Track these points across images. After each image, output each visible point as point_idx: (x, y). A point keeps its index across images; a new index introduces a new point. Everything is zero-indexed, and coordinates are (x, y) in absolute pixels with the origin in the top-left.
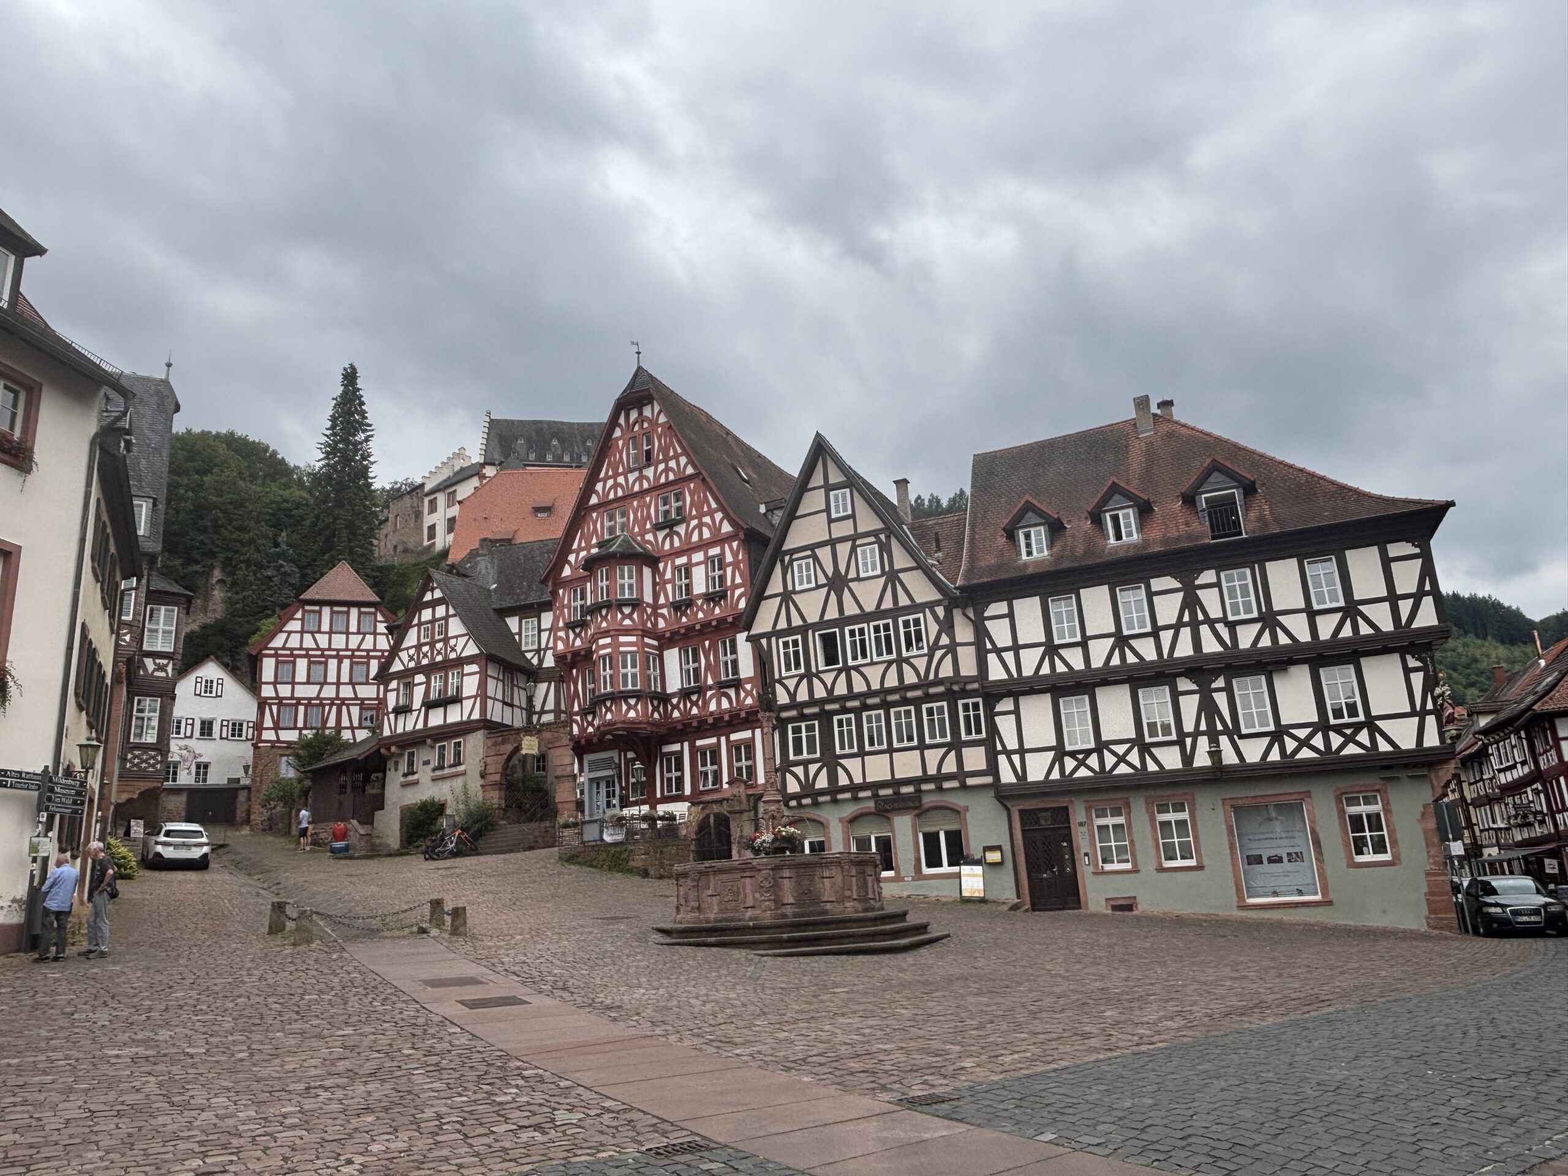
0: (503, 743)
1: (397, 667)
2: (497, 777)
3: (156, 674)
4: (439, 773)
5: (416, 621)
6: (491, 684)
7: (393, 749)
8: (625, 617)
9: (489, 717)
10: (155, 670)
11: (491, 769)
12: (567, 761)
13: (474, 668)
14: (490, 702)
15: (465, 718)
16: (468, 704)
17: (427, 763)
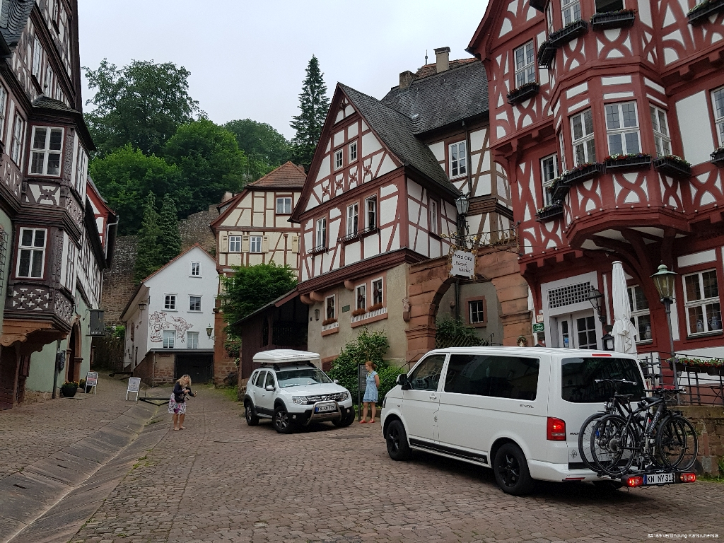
0: (430, 277)
1: (312, 203)
2: (425, 321)
3: (42, 202)
4: (359, 319)
5: (328, 149)
6: (413, 207)
7: (312, 295)
8: (609, 46)
9: (411, 248)
10: (41, 197)
11: (417, 310)
12: (517, 293)
13: (392, 188)
14: (412, 230)
15: (384, 251)
16: (386, 233)
17: (346, 309)
